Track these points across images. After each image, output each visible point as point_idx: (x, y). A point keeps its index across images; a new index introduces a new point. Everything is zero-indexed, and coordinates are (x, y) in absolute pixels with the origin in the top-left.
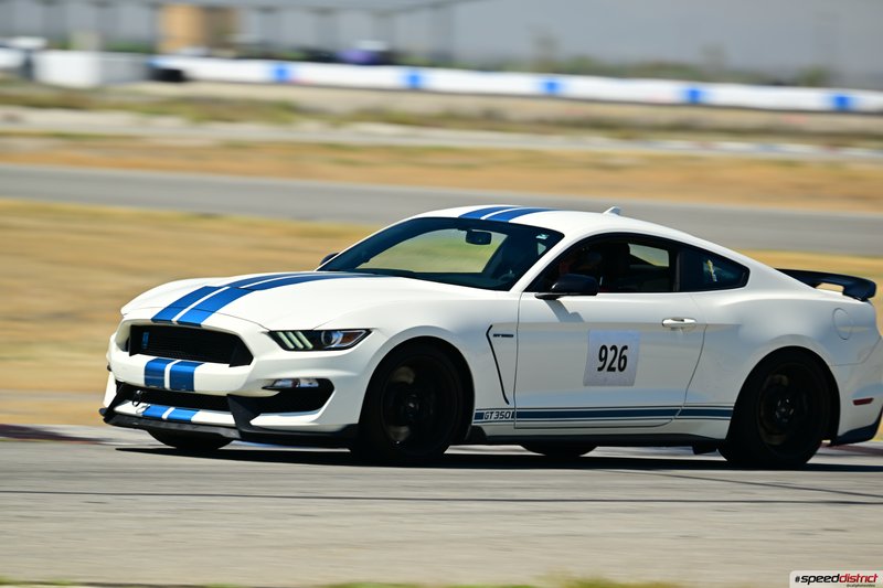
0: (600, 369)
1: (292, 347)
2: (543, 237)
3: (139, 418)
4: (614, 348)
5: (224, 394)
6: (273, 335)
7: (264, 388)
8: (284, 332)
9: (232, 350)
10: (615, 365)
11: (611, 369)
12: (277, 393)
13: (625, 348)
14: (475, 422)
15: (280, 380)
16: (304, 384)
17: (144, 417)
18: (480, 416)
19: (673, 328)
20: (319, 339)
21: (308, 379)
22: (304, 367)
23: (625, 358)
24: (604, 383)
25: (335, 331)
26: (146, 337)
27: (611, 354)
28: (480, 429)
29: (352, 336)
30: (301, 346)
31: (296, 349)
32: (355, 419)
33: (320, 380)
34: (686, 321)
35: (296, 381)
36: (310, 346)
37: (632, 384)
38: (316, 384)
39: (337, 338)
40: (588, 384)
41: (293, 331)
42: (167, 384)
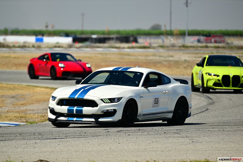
1: (106, 102)
4: (157, 98)
5: (91, 114)
6: (102, 100)
7: (101, 112)
8: (104, 99)
9: (92, 104)
11: (156, 103)
12: (103, 113)
14: (138, 117)
15: (104, 110)
16: (110, 111)
17: (68, 120)
19: (165, 93)
20: (112, 100)
21: (111, 110)
22: (110, 107)
23: (158, 101)
24: (155, 107)
25: (115, 98)
26: (65, 102)
27: (156, 100)
28: (138, 119)
29: (119, 99)
31: (107, 103)
32: (121, 118)
33: (114, 109)
34: (167, 91)
35: (108, 110)
36: (110, 102)
37: (159, 107)
38: (113, 111)
39: (116, 100)
40: (153, 107)
41: (106, 99)
42: (75, 112)
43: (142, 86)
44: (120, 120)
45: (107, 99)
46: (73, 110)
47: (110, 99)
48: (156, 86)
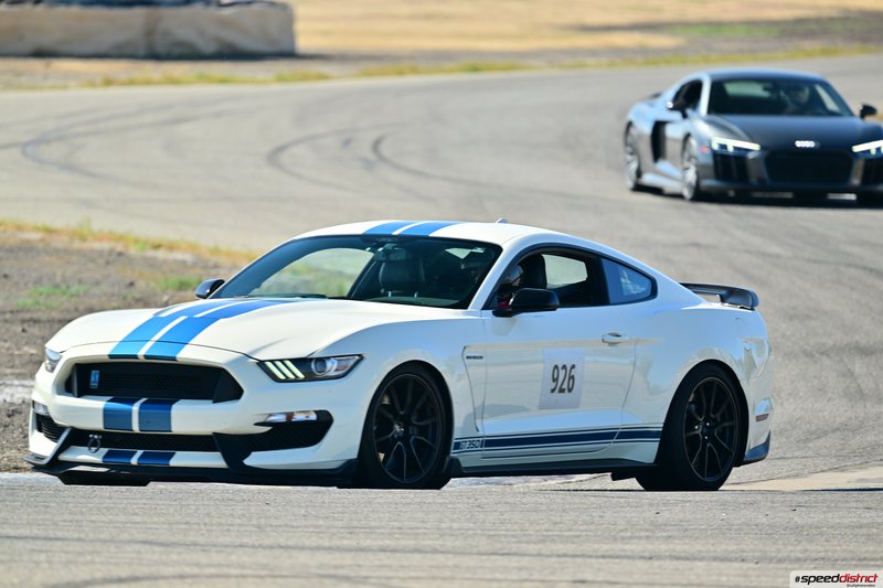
0: (553, 391)
1: (282, 377)
2: (481, 250)
3: (99, 465)
4: (564, 367)
5: (209, 433)
6: (261, 365)
7: (256, 424)
10: (565, 386)
11: (562, 391)
12: (267, 429)
13: (573, 367)
14: (453, 454)
15: (271, 415)
16: (299, 417)
18: (458, 446)
20: (310, 367)
21: (304, 412)
22: (302, 402)
23: (572, 377)
24: (555, 406)
25: (329, 358)
26: (95, 377)
27: (562, 373)
28: (456, 460)
29: (347, 363)
30: (293, 377)
31: (288, 381)
32: (355, 457)
33: (318, 413)
35: (290, 415)
36: (301, 376)
37: (577, 406)
38: (313, 417)
39: (332, 367)
40: (542, 407)
41: (282, 361)
42: (135, 426)
44: (349, 463)
45: (288, 363)
46: (129, 414)
47: (300, 362)
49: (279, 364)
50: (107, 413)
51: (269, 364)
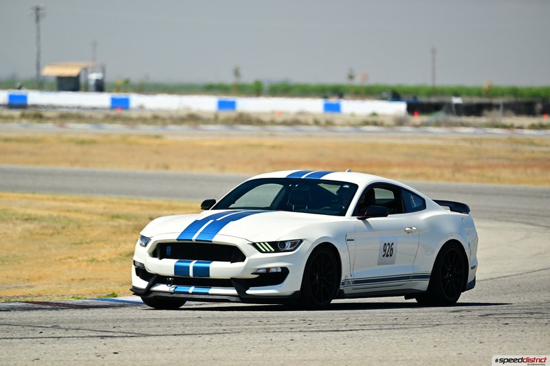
0: (384, 256)
1: (264, 251)
2: (347, 186)
3: (172, 293)
4: (389, 244)
5: (229, 278)
6: (254, 245)
7: (252, 274)
8: (259, 243)
9: (232, 253)
10: (389, 253)
11: (387, 256)
12: (257, 276)
13: (393, 244)
14: (341, 287)
15: (259, 269)
16: (274, 270)
17: (175, 292)
18: (343, 283)
20: (277, 246)
21: (275, 268)
22: (273, 261)
23: (392, 249)
24: (385, 263)
25: (287, 241)
26: (169, 250)
27: (388, 247)
28: (342, 291)
29: (296, 244)
30: (269, 250)
31: (266, 252)
32: (299, 289)
33: (282, 268)
34: (414, 228)
35: (268, 269)
36: (273, 250)
37: (394, 263)
38: (280, 270)
39: (288, 245)
40: (379, 264)
41: (264, 243)
42: (191, 274)
43: (353, 215)
44: (296, 292)
45: (267, 244)
46: (188, 268)
47: (273, 244)
48: (385, 215)
49: (262, 244)
50: (176, 267)
51: (258, 244)
